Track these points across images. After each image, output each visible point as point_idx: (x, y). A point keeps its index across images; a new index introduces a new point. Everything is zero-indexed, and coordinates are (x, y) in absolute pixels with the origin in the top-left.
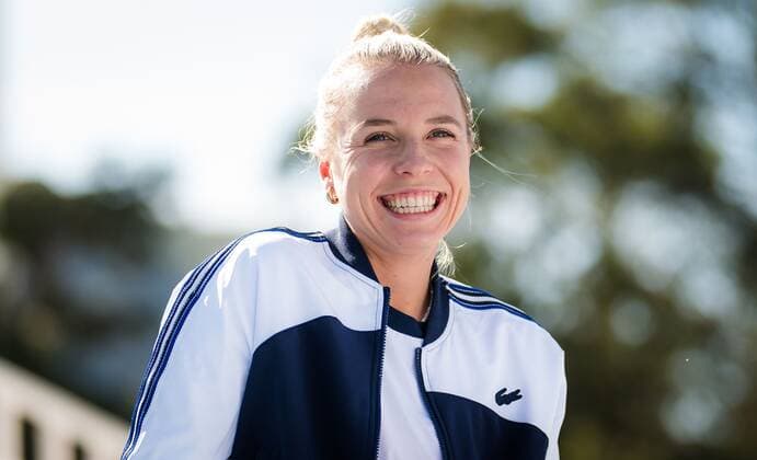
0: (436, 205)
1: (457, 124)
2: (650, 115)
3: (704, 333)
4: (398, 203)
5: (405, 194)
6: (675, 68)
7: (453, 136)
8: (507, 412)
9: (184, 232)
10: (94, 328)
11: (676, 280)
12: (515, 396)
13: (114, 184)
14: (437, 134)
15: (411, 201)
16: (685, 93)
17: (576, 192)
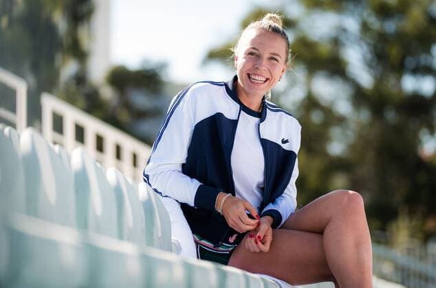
0: (265, 81)
1: (281, 57)
2: (325, 49)
3: (341, 120)
4: (252, 77)
5: (255, 75)
6: (333, 34)
7: (277, 61)
8: (285, 147)
9: (171, 83)
10: (141, 115)
11: (333, 102)
12: (287, 141)
13: (148, 67)
14: (272, 58)
15: (257, 78)
16: (336, 42)
17: (300, 73)
